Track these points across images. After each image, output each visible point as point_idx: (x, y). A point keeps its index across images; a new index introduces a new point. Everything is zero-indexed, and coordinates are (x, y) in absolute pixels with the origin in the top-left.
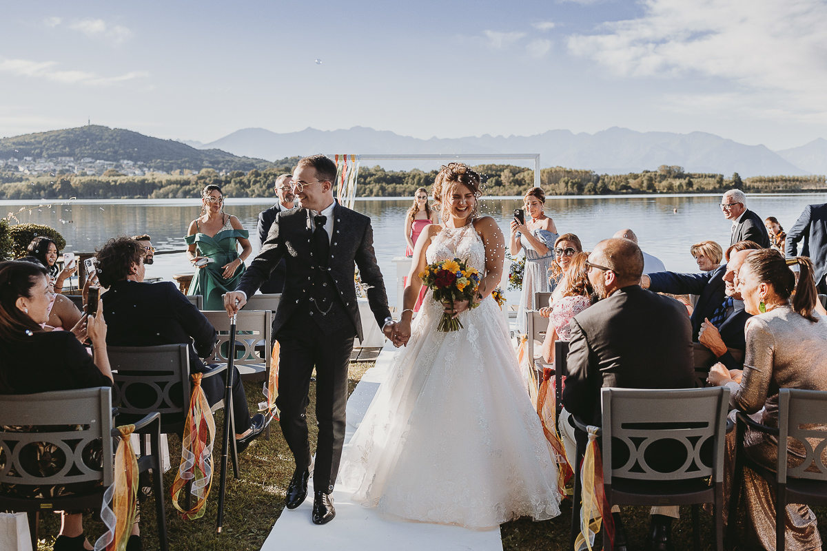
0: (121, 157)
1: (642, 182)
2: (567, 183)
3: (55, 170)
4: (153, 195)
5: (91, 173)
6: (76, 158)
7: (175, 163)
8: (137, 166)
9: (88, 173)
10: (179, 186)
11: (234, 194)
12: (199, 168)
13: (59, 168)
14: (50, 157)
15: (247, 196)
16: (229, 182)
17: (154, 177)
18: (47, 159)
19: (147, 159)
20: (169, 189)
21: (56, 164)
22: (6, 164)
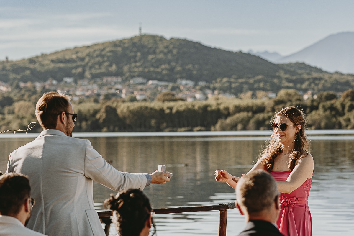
0: (178, 76)
3: (99, 95)
4: (218, 126)
5: (142, 97)
6: (124, 78)
7: (246, 83)
8: (198, 87)
9: (138, 97)
10: (250, 114)
11: (323, 124)
12: (276, 89)
13: (104, 91)
14: (95, 77)
15: (340, 127)
16: (316, 108)
17: (219, 101)
18: (90, 80)
19: (210, 78)
20: (237, 118)
21: (101, 86)
22: (44, 88)
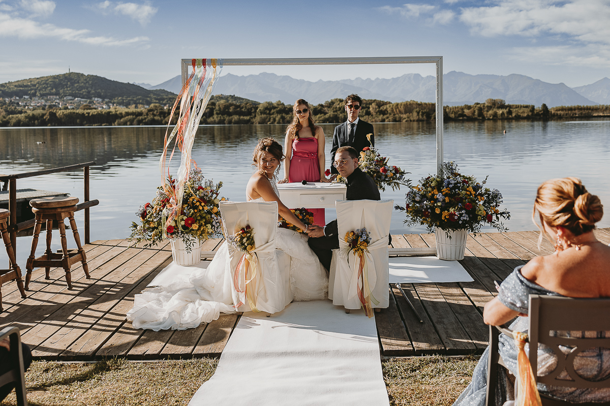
0: (93, 96)
1: (474, 112)
2: (418, 113)
3: (45, 106)
4: (116, 123)
5: (72, 107)
6: (60, 96)
7: (132, 100)
8: (104, 102)
9: (69, 107)
10: (134, 117)
12: (149, 103)
13: (48, 104)
14: (42, 96)
17: (117, 110)
18: (39, 97)
19: (111, 97)
20: (127, 119)
21: (46, 101)
22: (11, 101)
